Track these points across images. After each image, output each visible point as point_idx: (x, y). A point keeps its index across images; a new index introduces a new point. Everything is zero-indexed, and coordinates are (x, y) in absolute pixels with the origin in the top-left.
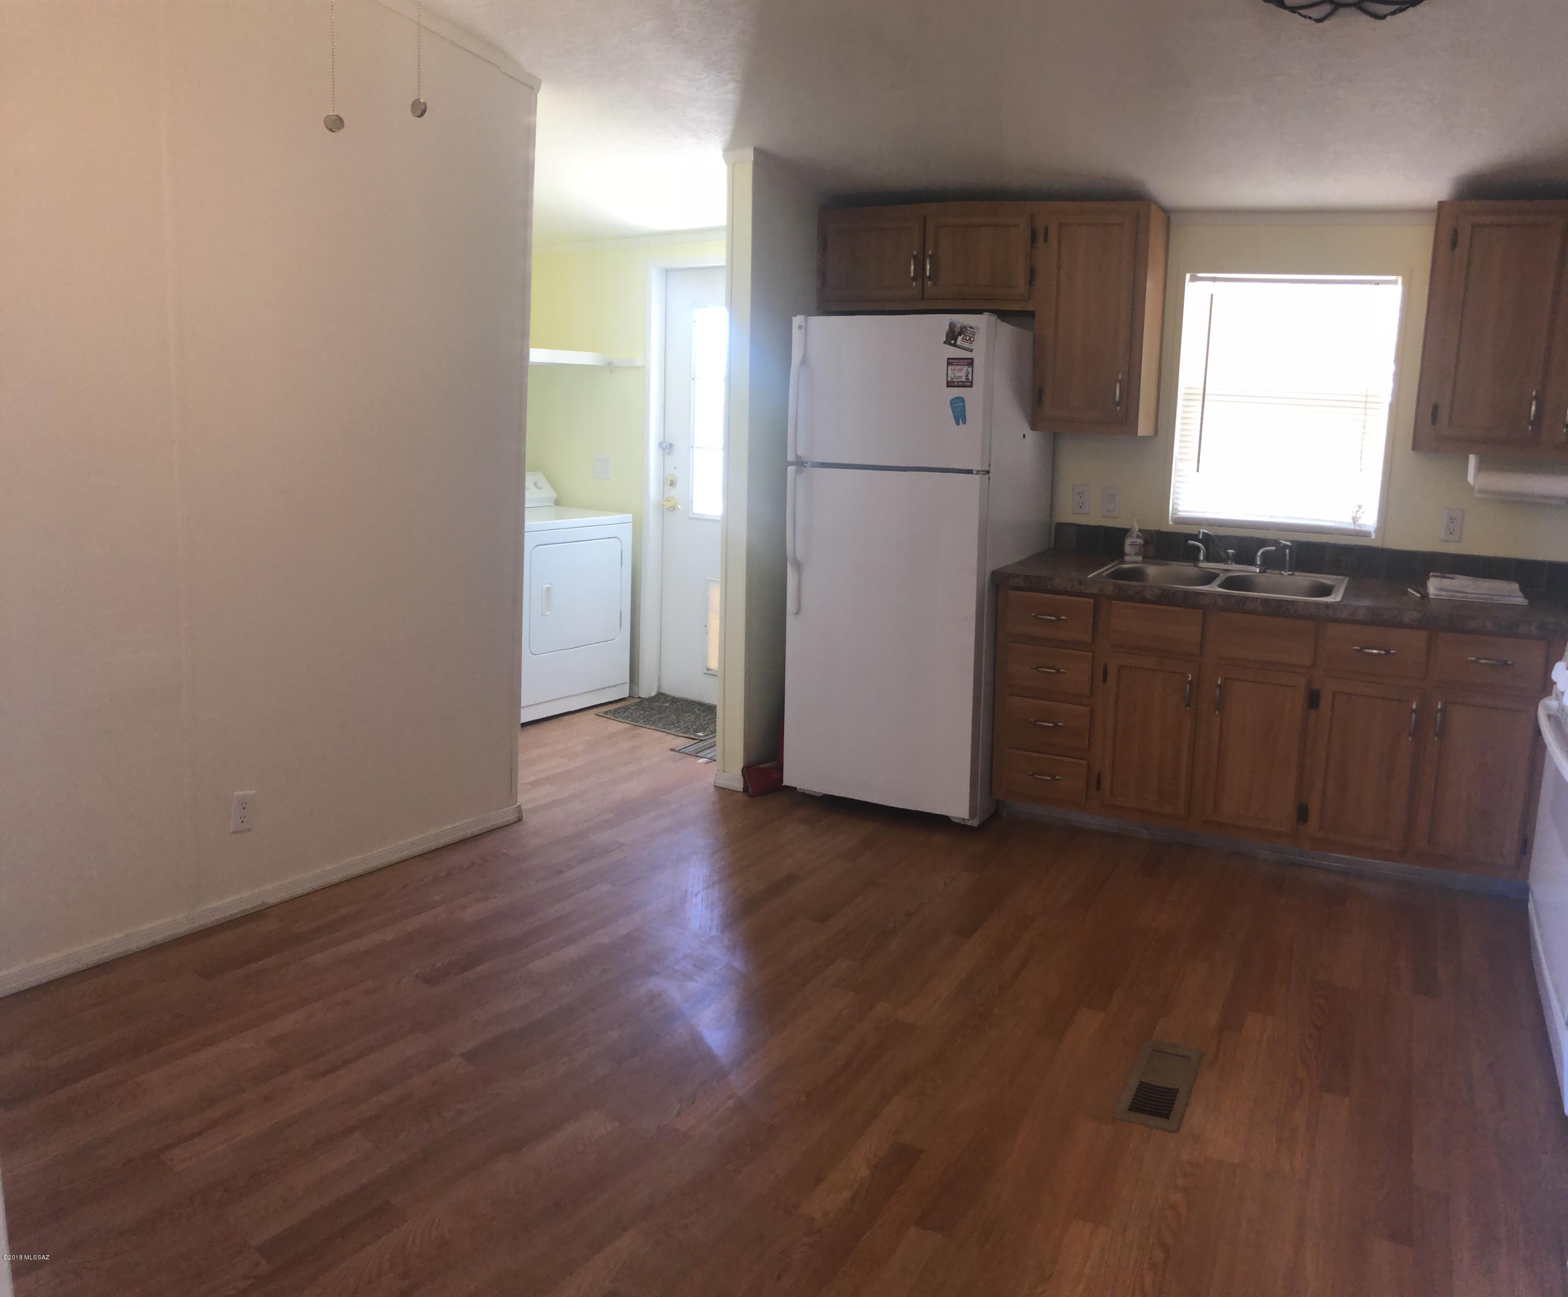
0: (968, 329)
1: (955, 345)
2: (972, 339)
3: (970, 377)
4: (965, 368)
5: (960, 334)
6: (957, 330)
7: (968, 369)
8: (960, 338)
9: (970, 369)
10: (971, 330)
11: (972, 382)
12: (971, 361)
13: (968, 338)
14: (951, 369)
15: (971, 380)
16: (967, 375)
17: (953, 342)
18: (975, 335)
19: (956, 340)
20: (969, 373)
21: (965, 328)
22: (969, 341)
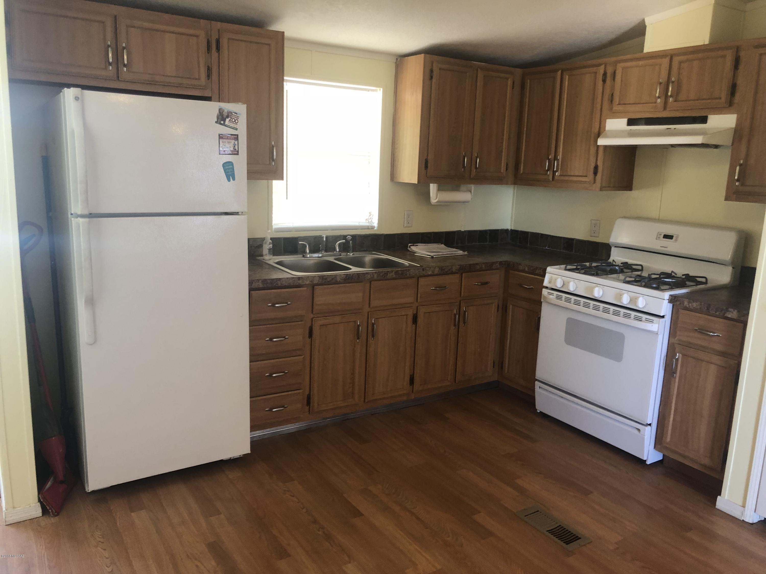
0: (233, 114)
1: (224, 125)
2: (237, 121)
3: (236, 147)
4: (233, 141)
5: (228, 117)
6: (225, 114)
7: (234, 142)
8: (227, 120)
9: (236, 142)
10: (235, 114)
11: (238, 151)
12: (237, 136)
13: (233, 120)
14: (222, 142)
15: (237, 150)
16: (235, 146)
17: (222, 122)
18: (238, 118)
19: (224, 121)
20: (236, 145)
21: (231, 113)
22: (235, 123)
